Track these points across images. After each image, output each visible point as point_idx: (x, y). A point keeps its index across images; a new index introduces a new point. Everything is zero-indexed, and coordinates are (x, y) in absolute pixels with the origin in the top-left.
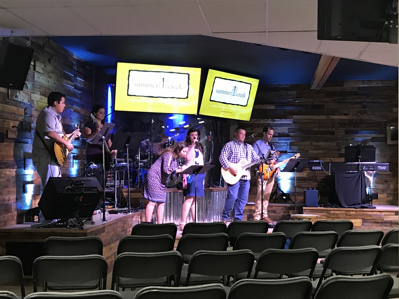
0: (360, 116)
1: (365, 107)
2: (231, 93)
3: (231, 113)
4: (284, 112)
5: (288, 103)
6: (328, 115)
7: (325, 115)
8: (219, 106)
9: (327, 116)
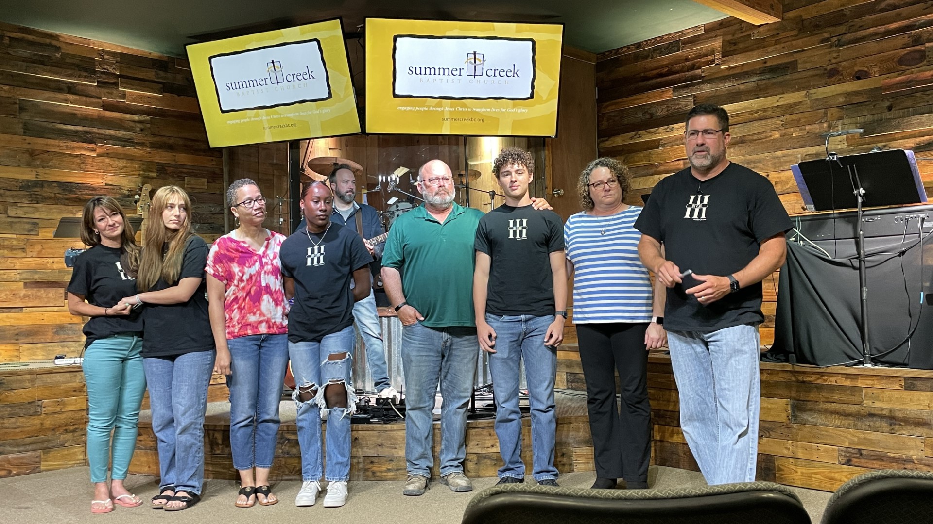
0: (905, 70)
1: (917, 41)
2: (463, 72)
3: (479, 120)
4: (694, 101)
5: (704, 76)
6: (807, 88)
7: (798, 90)
8: (429, 107)
9: (805, 92)
